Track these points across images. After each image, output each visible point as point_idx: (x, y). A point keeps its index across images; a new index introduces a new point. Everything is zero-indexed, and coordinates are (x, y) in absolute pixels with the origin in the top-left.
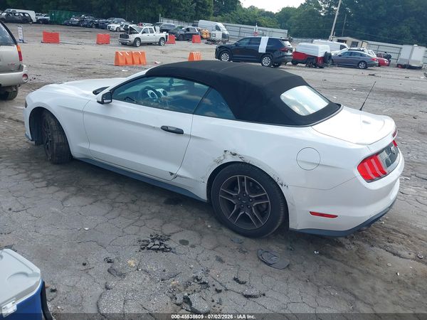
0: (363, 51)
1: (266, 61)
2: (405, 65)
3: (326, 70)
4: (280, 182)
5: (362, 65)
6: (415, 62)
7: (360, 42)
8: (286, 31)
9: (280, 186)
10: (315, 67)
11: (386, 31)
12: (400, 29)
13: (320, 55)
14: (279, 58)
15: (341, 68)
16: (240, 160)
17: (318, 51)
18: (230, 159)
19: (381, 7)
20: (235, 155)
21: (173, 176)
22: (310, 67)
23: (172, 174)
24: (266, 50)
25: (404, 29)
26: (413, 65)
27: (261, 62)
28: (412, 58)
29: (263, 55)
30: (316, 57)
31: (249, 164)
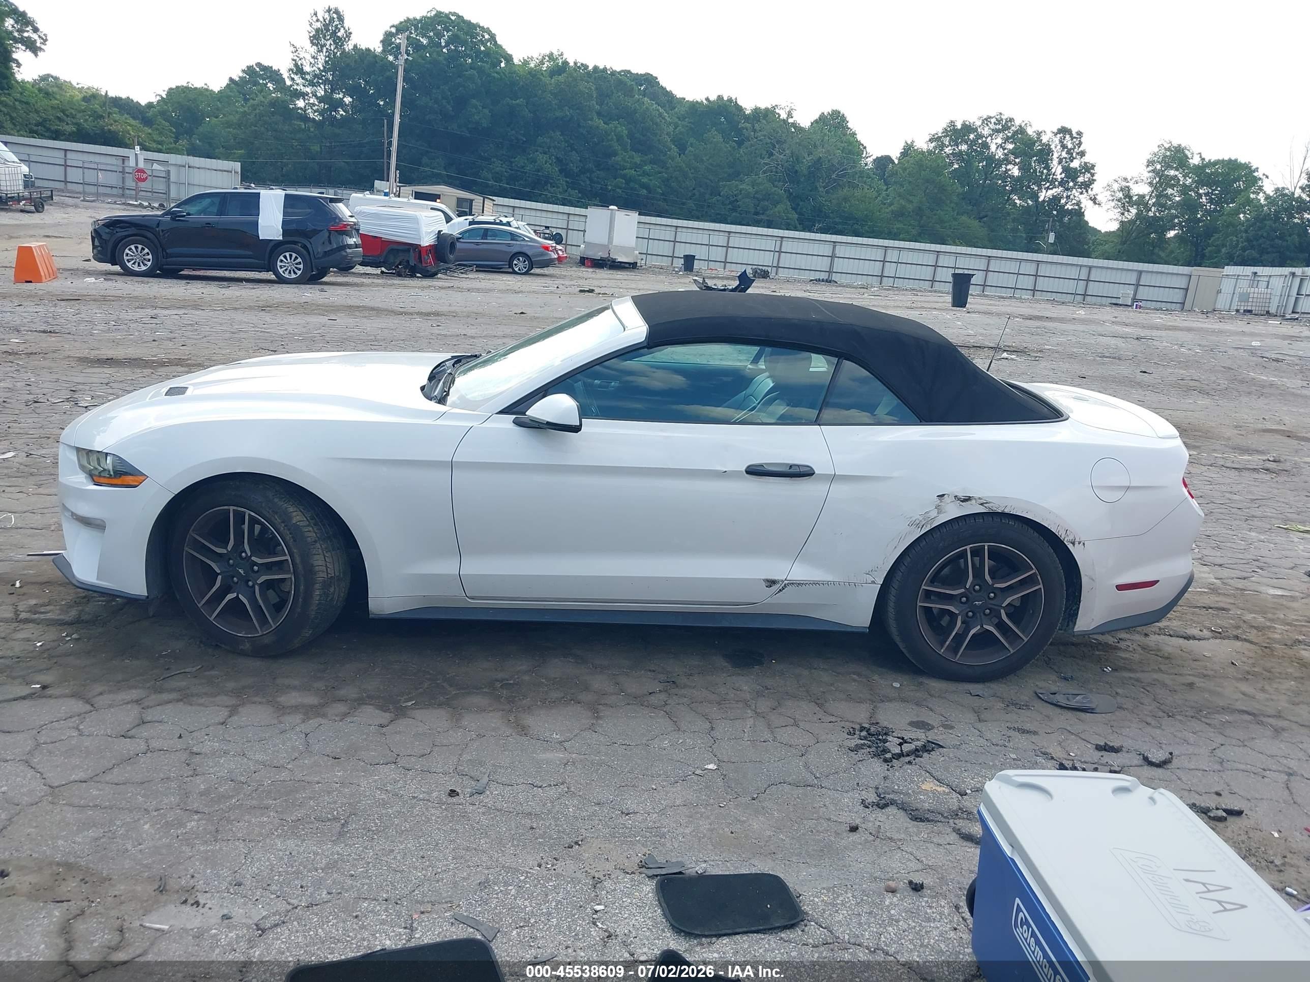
0: (509, 224)
1: (288, 264)
2: (602, 259)
3: (441, 281)
4: (1071, 538)
5: (519, 264)
6: (624, 250)
7: (478, 200)
8: (237, 166)
9: (1070, 546)
10: (413, 276)
11: (498, 166)
12: (534, 161)
13: (427, 240)
14: (326, 254)
15: (482, 275)
16: (982, 510)
17: (418, 230)
18: (953, 511)
19: (474, 101)
20: (967, 499)
21: (775, 588)
22: (399, 275)
23: (771, 583)
24: (285, 233)
25: (545, 162)
26: (621, 259)
27: (271, 267)
28: (616, 241)
29: (274, 249)
30: (417, 246)
31: (1003, 515)
